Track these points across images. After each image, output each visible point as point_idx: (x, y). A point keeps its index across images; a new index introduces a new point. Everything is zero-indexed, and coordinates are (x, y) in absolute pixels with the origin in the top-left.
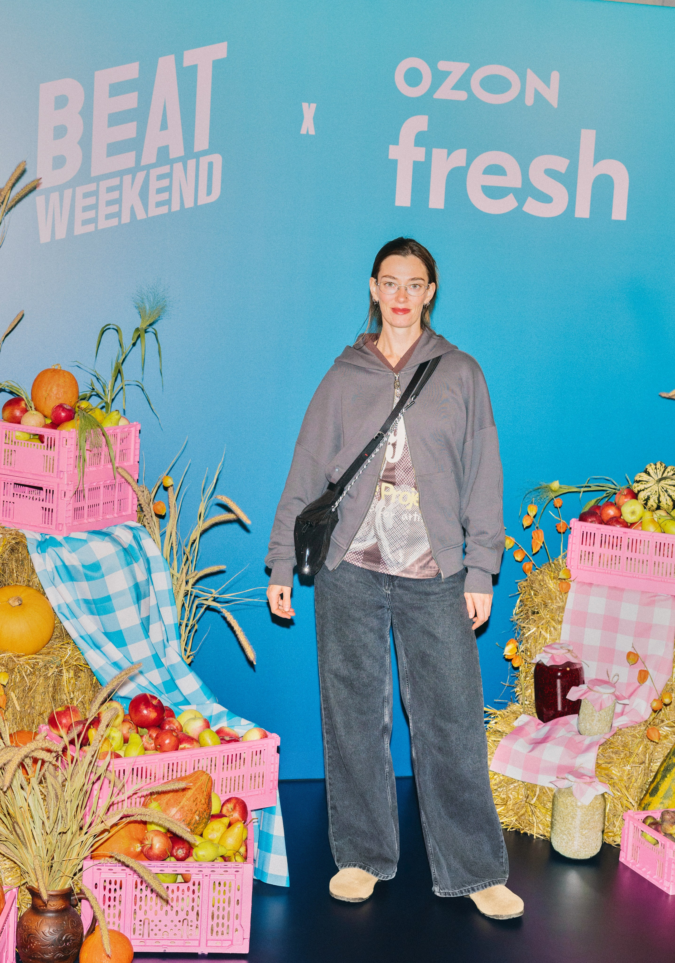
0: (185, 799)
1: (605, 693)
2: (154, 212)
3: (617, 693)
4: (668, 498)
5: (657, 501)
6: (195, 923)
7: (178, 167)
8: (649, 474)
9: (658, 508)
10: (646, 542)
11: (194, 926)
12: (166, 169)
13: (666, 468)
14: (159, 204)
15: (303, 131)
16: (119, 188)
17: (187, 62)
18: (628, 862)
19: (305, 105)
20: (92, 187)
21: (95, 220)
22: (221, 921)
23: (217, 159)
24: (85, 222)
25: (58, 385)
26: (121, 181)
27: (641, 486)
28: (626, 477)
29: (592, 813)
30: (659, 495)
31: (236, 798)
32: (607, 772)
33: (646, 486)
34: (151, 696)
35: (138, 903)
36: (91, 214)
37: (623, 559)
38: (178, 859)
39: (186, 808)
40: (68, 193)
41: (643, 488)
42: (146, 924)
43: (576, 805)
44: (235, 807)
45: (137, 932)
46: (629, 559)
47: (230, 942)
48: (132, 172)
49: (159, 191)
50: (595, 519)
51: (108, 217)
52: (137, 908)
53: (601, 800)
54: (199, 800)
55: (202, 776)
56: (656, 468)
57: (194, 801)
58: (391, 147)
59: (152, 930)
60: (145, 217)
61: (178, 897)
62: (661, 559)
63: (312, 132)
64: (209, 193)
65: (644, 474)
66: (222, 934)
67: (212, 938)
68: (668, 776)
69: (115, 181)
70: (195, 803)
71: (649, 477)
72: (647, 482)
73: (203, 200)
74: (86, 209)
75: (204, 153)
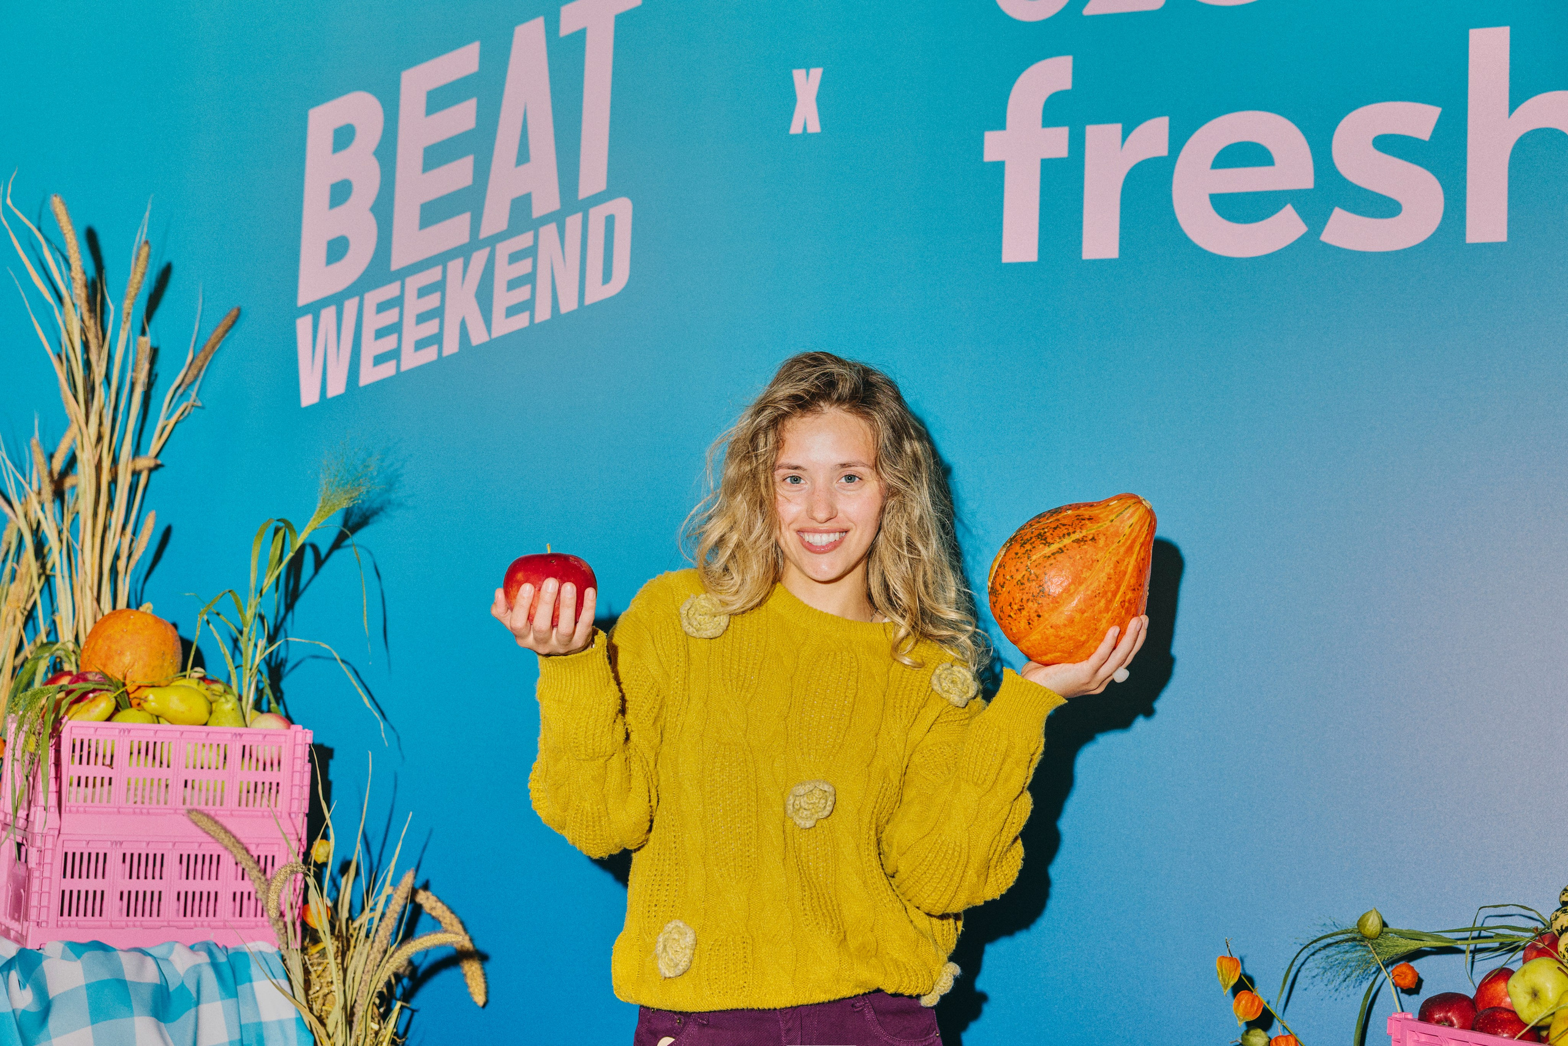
2: (503, 326)
7: (549, 232)
12: (524, 240)
14: (512, 311)
15: (796, 129)
16: (439, 287)
17: (567, 27)
19: (798, 75)
20: (391, 290)
21: (394, 355)
23: (622, 209)
24: (379, 360)
26: (444, 274)
36: (389, 343)
40: (351, 306)
48: (464, 252)
51: (420, 345)
58: (989, 136)
60: (485, 338)
63: (814, 127)
64: (607, 277)
69: (433, 275)
73: (597, 293)
74: (380, 334)
75: (598, 199)
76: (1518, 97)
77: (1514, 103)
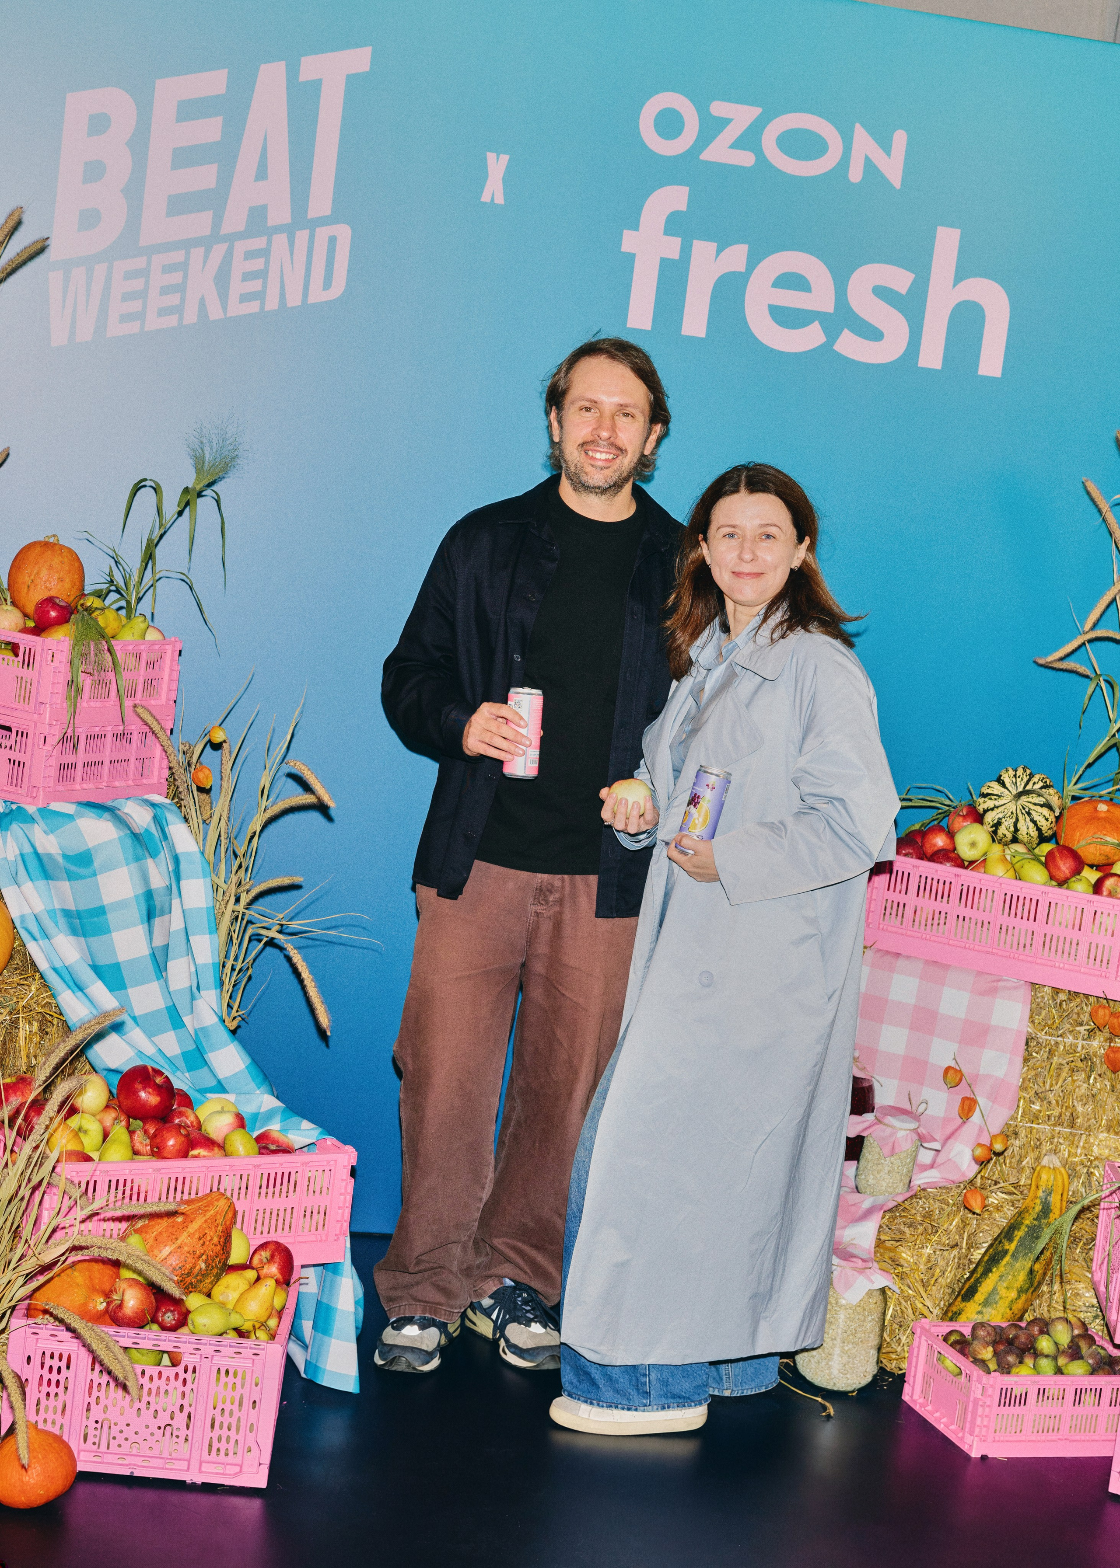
0: (185, 1234)
1: (902, 1129)
2: (237, 309)
3: (922, 1130)
4: (1031, 825)
5: (1012, 829)
6: (183, 1432)
7: (280, 240)
8: (1003, 785)
9: (1015, 840)
10: (990, 892)
11: (182, 1439)
12: (259, 243)
13: (1031, 776)
14: (245, 298)
15: (486, 198)
16: (184, 266)
17: (305, 75)
18: (915, 1401)
19: (491, 156)
20: (139, 263)
21: (140, 316)
22: (225, 1432)
23: (343, 233)
24: (126, 318)
25: (51, 567)
26: (187, 258)
27: (990, 804)
28: (968, 788)
29: (862, 1318)
30: (1017, 820)
31: (277, 1244)
32: (892, 1254)
33: (997, 803)
34: (153, 1069)
35: (95, 1393)
36: (135, 306)
37: (952, 919)
38: (164, 1328)
39: (186, 1248)
40: (101, 269)
41: (992, 806)
42: (106, 1427)
43: (837, 1303)
44: (272, 1256)
45: (90, 1439)
46: (961, 918)
47: (237, 1469)
48: (207, 243)
49: (247, 277)
50: (911, 851)
51: (163, 312)
52: (93, 1400)
53: (878, 1298)
54: (209, 1238)
55: (218, 1200)
56: (1015, 775)
57: (200, 1239)
58: (626, 233)
59: (114, 1438)
60: (222, 316)
61: (158, 1388)
62: (1012, 921)
63: (500, 200)
64: (327, 285)
65: (995, 785)
66: (227, 1455)
67: (210, 1458)
68: (994, 1270)
69: (178, 256)
70: (201, 1242)
71: (1003, 790)
72: (999, 796)
73: (317, 295)
74: (127, 297)
75: (324, 221)
76: (960, 276)
77: (958, 279)
